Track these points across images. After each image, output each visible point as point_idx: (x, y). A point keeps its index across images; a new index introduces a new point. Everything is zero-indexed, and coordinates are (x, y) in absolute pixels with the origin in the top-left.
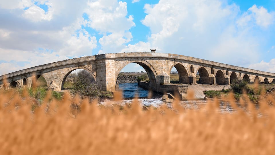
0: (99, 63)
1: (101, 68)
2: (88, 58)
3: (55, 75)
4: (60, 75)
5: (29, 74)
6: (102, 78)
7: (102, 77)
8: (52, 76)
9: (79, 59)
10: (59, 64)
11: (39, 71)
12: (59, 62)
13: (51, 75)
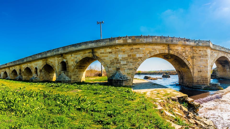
0: (198, 51)
1: (200, 57)
2: (184, 41)
3: (124, 59)
4: (134, 59)
5: (70, 55)
6: (201, 69)
7: (201, 67)
8: (118, 60)
9: (171, 39)
10: (132, 40)
11: (89, 51)
12: (133, 38)
13: (116, 59)
